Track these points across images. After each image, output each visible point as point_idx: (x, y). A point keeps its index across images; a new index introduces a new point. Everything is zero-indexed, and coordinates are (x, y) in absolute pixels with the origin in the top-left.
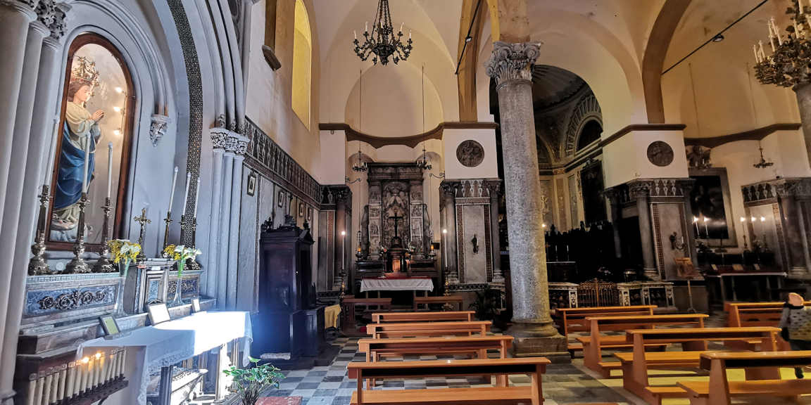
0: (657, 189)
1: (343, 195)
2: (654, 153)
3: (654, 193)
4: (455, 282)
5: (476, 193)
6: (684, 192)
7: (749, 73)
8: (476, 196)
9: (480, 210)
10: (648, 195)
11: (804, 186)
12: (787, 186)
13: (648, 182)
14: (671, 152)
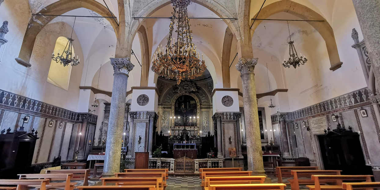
0: (225, 117)
1: (86, 117)
2: (225, 101)
3: (223, 119)
4: (129, 157)
5: (143, 117)
6: (236, 118)
7: (267, 68)
8: (143, 118)
9: (144, 125)
10: (221, 119)
11: (289, 116)
12: (281, 116)
13: (221, 114)
14: (232, 100)
